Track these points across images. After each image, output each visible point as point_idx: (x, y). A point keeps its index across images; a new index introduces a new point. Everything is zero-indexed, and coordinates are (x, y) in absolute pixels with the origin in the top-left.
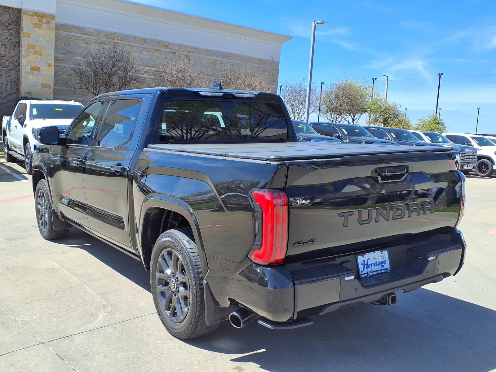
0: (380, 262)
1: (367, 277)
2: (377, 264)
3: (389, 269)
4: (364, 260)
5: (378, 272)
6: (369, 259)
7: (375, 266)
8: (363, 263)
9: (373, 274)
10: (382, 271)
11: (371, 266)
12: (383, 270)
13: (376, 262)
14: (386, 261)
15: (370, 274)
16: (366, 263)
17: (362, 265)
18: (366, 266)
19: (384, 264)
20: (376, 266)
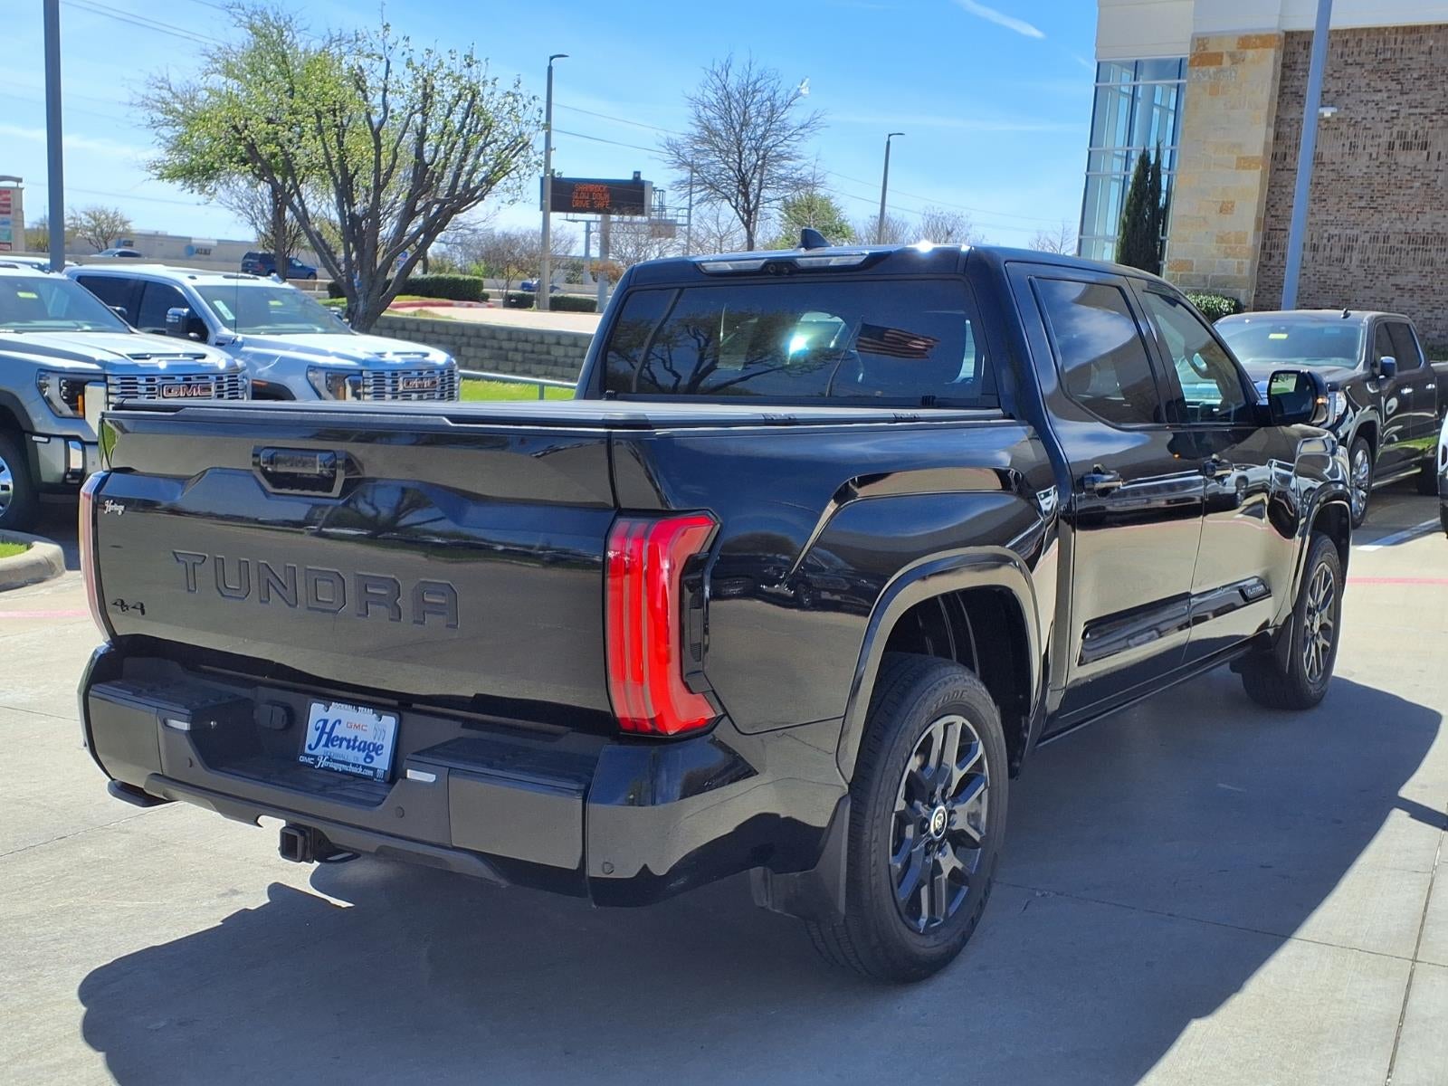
0: (366, 743)
1: (312, 766)
2: (357, 744)
3: (380, 773)
4: (326, 718)
5: (345, 767)
6: (340, 722)
7: (350, 749)
8: (321, 724)
9: (332, 765)
10: (360, 771)
11: (338, 742)
12: (364, 767)
13: (356, 737)
14: (382, 747)
15: (323, 763)
16: (327, 730)
17: (317, 729)
18: (325, 736)
19: (377, 754)
20: (353, 749)
